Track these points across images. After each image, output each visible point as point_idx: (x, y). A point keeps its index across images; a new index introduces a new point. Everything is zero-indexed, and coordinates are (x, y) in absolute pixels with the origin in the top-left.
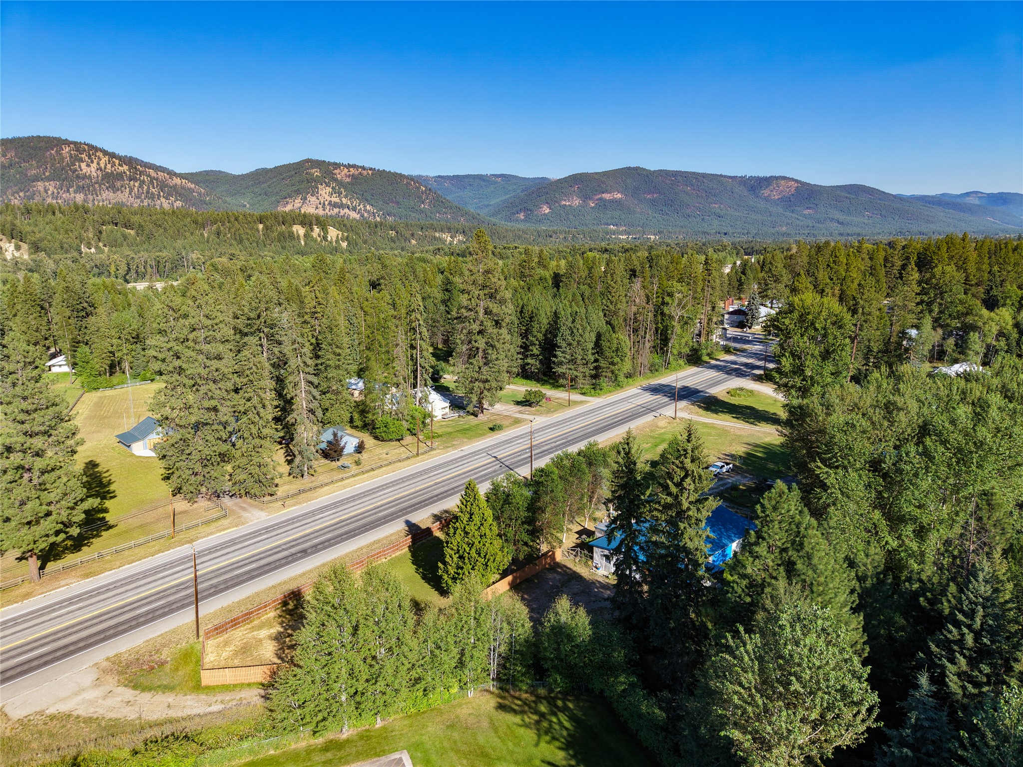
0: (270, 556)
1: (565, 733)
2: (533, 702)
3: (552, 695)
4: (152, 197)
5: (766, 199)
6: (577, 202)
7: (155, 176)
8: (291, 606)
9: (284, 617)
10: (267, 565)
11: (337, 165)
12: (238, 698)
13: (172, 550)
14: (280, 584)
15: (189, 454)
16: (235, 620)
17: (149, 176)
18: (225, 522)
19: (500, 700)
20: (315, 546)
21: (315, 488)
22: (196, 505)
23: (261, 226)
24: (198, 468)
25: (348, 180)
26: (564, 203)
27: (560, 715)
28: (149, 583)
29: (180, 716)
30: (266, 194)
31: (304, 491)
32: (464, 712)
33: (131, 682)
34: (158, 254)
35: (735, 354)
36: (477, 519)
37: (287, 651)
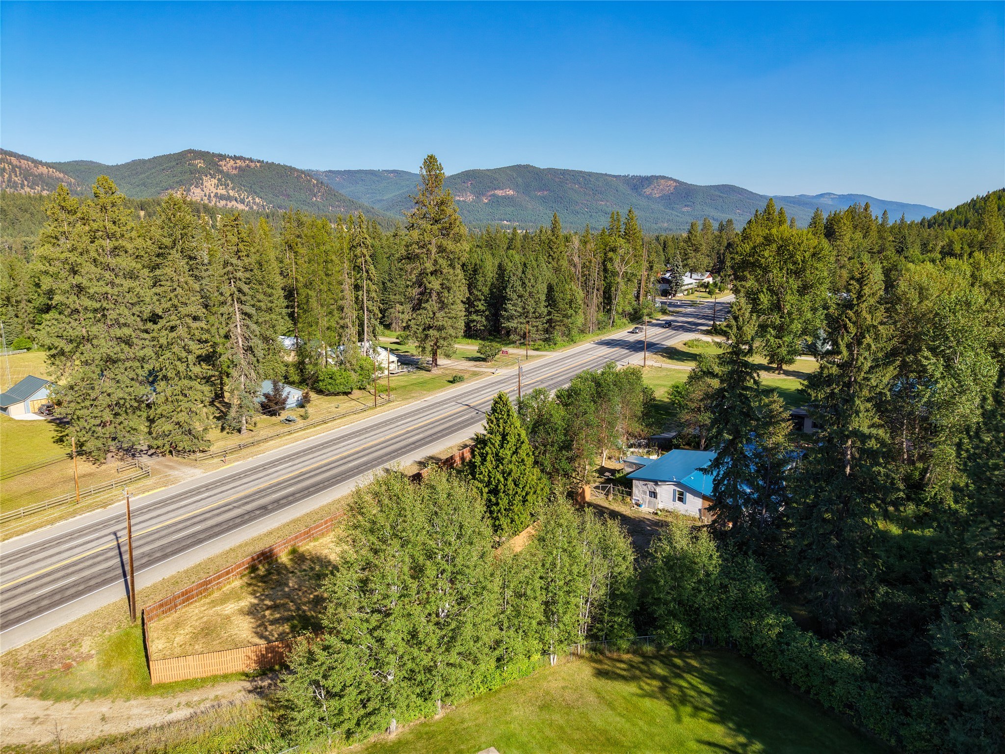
0: (218, 515)
1: (708, 700)
2: (642, 663)
3: (662, 653)
4: (15, 186)
5: (649, 197)
6: (470, 198)
7: (18, 164)
8: (262, 570)
9: (256, 585)
10: (217, 525)
11: (222, 157)
12: (212, 696)
13: (78, 517)
14: (240, 546)
15: (94, 400)
16: (187, 592)
17: (10, 163)
18: (149, 482)
19: (596, 666)
20: (277, 501)
21: (259, 442)
22: (104, 467)
23: (142, 213)
24: (107, 416)
25: (235, 172)
26: (458, 198)
27: (688, 677)
28: (51, 556)
29: (123, 731)
30: (144, 184)
31: (246, 446)
32: (554, 685)
33: (37, 688)
34: (25, 239)
35: (672, 315)
36: (512, 440)
37: (270, 628)
